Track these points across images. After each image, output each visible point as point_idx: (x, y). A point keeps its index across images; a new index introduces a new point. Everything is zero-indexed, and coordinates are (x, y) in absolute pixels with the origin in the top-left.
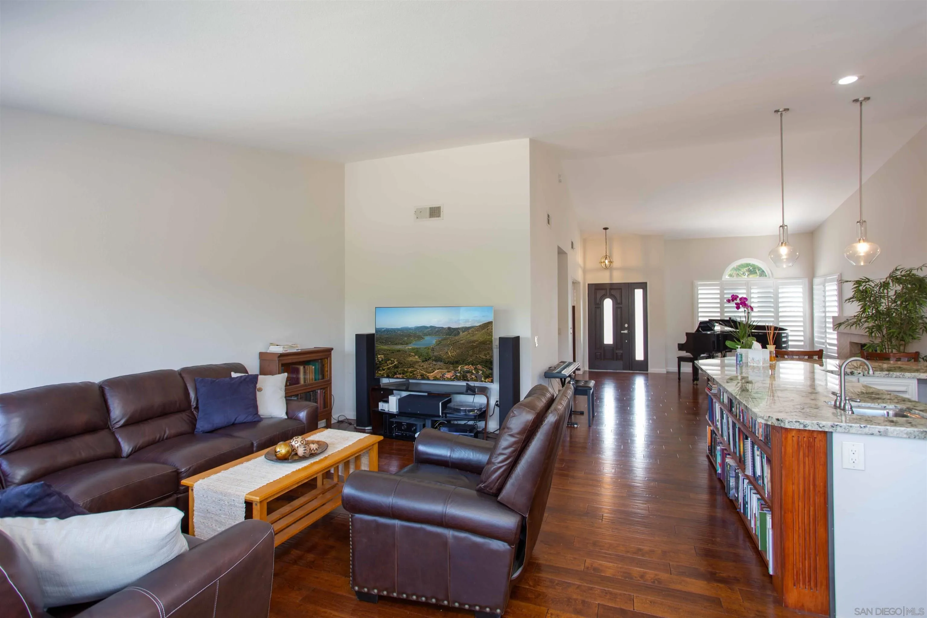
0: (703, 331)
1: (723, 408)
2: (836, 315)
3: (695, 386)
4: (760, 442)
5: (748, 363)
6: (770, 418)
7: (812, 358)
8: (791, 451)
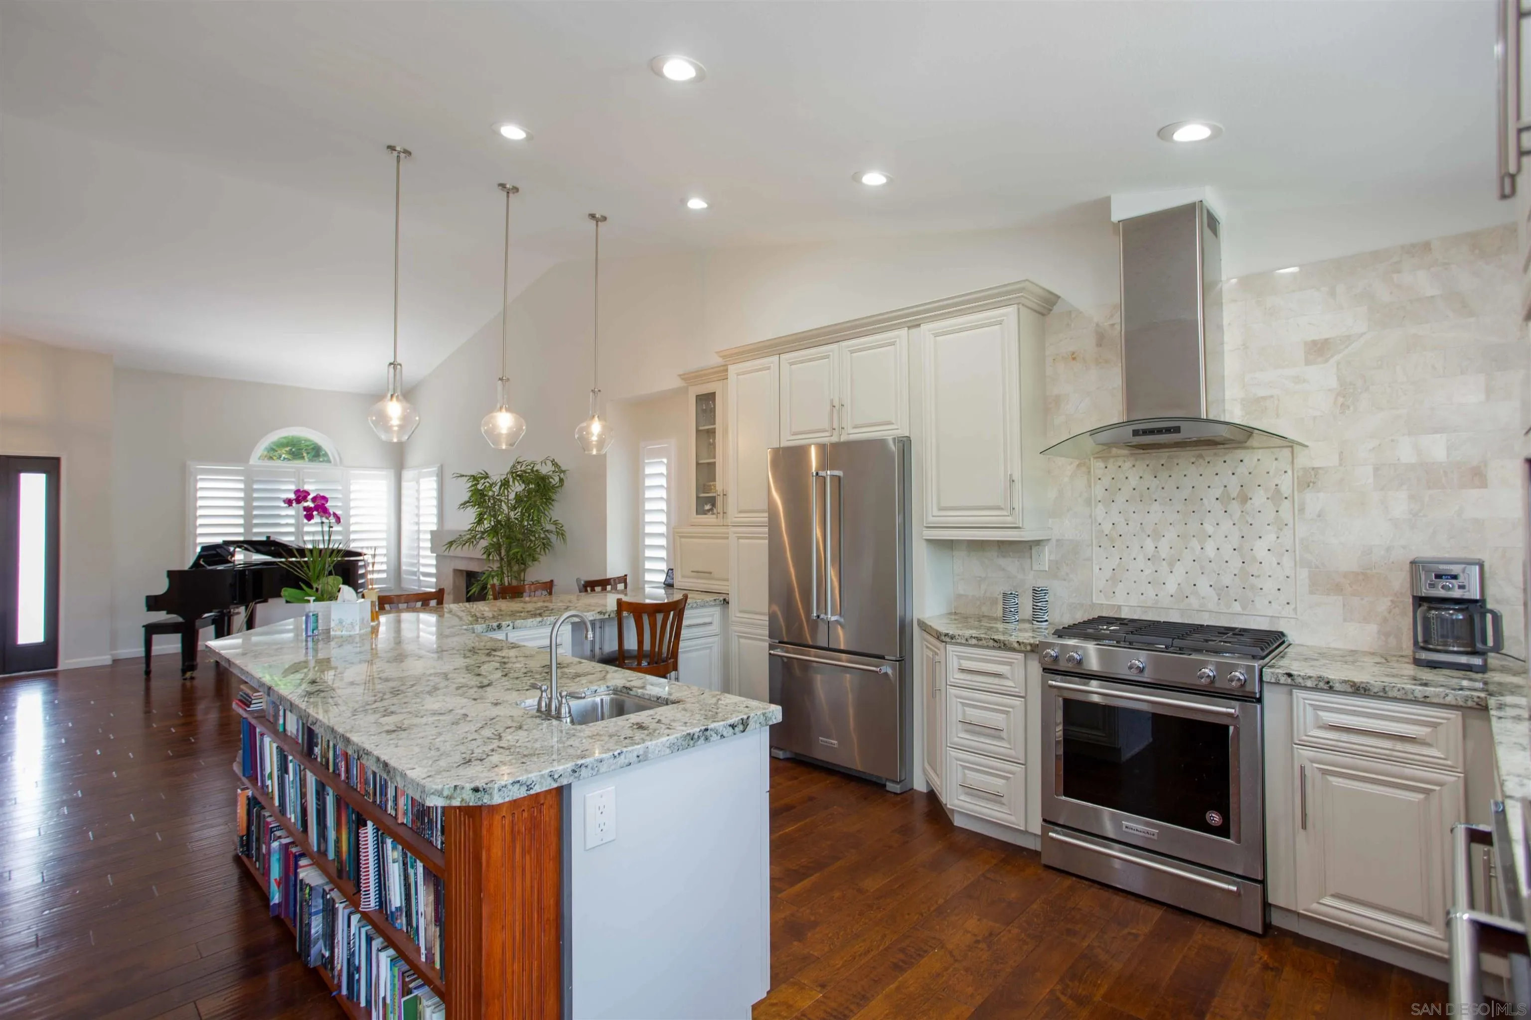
0: (210, 565)
1: (286, 748)
2: (434, 528)
3: (188, 683)
4: (401, 831)
5: (329, 629)
6: (458, 791)
7: (428, 605)
8: (500, 853)
